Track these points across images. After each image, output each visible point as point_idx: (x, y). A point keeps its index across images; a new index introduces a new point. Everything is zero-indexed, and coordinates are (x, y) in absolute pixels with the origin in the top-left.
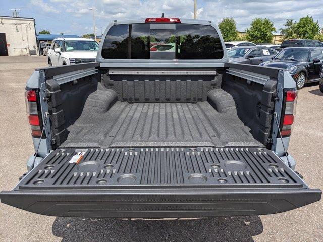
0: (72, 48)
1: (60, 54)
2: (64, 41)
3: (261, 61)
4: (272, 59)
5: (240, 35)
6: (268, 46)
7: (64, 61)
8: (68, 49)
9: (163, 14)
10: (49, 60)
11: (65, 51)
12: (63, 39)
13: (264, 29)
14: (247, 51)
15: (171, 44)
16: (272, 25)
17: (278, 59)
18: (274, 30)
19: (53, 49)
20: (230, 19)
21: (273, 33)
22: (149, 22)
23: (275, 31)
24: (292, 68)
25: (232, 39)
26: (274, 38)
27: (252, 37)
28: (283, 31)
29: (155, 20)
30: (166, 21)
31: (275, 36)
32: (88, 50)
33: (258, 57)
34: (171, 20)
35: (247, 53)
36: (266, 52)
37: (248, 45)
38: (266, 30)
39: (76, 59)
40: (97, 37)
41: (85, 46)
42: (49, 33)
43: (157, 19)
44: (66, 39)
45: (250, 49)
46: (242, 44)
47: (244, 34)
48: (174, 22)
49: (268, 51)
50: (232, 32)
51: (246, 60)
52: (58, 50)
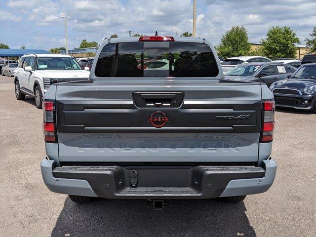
0: (45, 66)
1: (31, 73)
2: (36, 58)
3: (276, 79)
4: (288, 77)
5: (254, 48)
6: (286, 62)
7: (36, 81)
8: (41, 67)
9: (156, 32)
10: (16, 80)
11: (38, 69)
12: (34, 56)
13: (285, 41)
14: (257, 68)
15: (164, 60)
16: (294, 35)
17: (295, 77)
18: (297, 41)
19: (22, 67)
20: (240, 27)
21: (296, 45)
22: (143, 40)
23: (299, 42)
24: (311, 88)
25: (243, 52)
26: (298, 52)
27: (269, 50)
28: (309, 43)
29: (149, 39)
30: (160, 39)
31: (299, 48)
32: (63, 68)
33: (271, 75)
34: (165, 39)
35: (258, 70)
36: (281, 69)
37: (261, 60)
38: (287, 41)
39: (51, 79)
40: (69, 51)
41: (60, 64)
42: (6, 47)
43: (151, 38)
44: (39, 55)
45: (261, 65)
46: (254, 59)
47: (259, 46)
48: (168, 41)
49: (283, 67)
50: (243, 43)
51: (256, 79)
52: (29, 68)
